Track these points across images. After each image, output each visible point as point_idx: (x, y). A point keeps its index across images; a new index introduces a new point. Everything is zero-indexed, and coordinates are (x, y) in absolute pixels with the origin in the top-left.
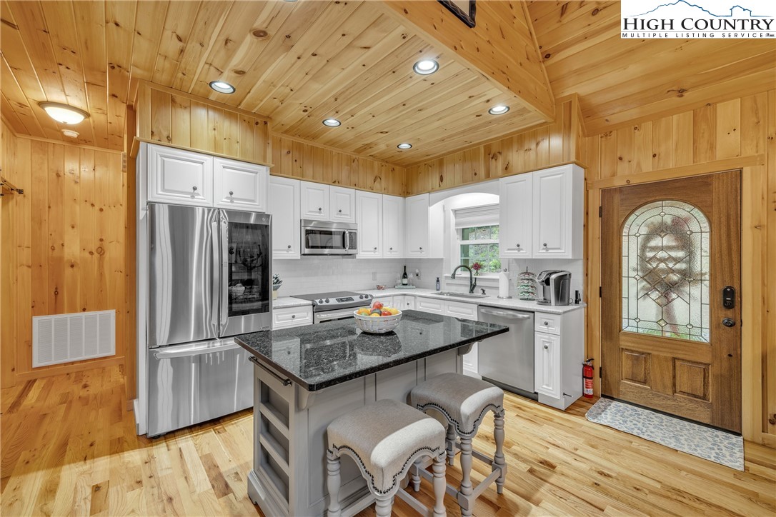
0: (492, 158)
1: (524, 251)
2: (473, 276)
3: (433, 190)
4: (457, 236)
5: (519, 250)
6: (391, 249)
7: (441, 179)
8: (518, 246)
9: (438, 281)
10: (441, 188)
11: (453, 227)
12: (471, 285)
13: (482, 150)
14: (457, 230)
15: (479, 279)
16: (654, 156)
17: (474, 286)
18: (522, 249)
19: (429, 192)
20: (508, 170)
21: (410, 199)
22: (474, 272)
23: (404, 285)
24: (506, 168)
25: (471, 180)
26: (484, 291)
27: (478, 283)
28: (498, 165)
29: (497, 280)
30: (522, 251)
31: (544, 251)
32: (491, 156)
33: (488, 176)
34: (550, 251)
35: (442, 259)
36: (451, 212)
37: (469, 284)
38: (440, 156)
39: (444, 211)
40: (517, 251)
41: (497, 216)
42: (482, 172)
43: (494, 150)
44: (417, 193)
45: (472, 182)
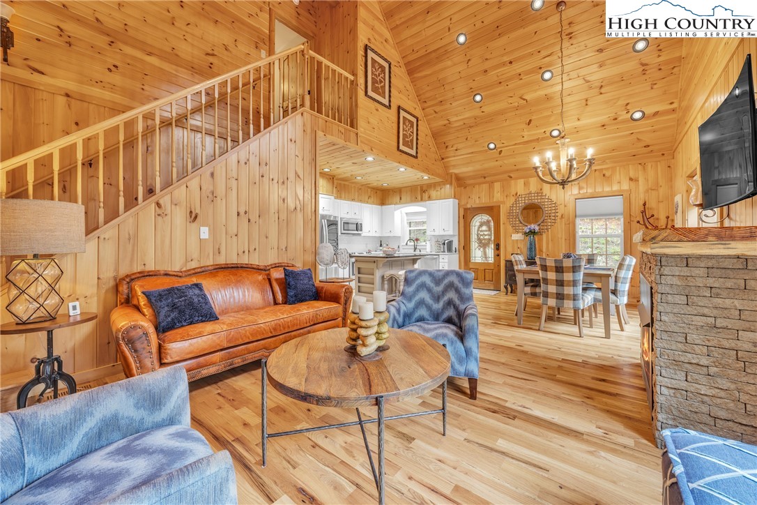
0: (423, 192)
3: (396, 204)
4: (407, 226)
6: (376, 232)
7: (401, 199)
8: (434, 230)
10: (400, 203)
11: (405, 221)
13: (419, 188)
14: (407, 223)
16: (479, 198)
17: (416, 249)
19: (394, 205)
20: (430, 198)
21: (384, 207)
26: (420, 250)
28: (426, 196)
30: (435, 232)
31: (443, 232)
33: (422, 200)
34: (445, 232)
36: (405, 214)
37: (414, 248)
38: (400, 188)
39: (402, 213)
41: (425, 217)
42: (419, 198)
43: (424, 189)
44: (388, 204)
45: (415, 201)
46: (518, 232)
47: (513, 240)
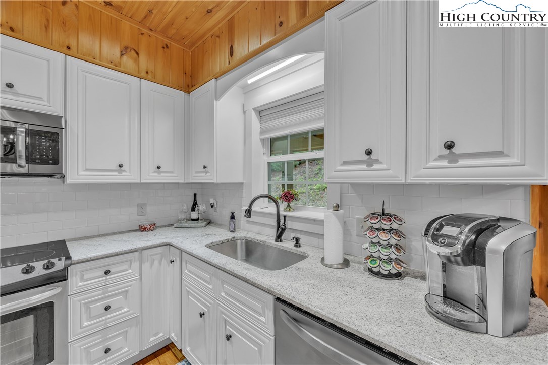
1: (384, 166)
2: (282, 213)
3: (220, 73)
4: (262, 150)
5: (370, 164)
6: (159, 168)
7: (232, 52)
8: (369, 153)
9: (233, 217)
10: (230, 67)
11: (256, 137)
12: (279, 227)
14: (263, 140)
15: (290, 217)
17: (283, 230)
18: (377, 161)
19: (216, 77)
22: (283, 205)
23: (193, 220)
26: (297, 240)
27: (289, 224)
29: (320, 222)
30: (376, 166)
31: (444, 163)
34: (462, 162)
35: (242, 184)
36: (253, 113)
37: (275, 224)
39: (244, 112)
40: (364, 167)
41: (321, 112)
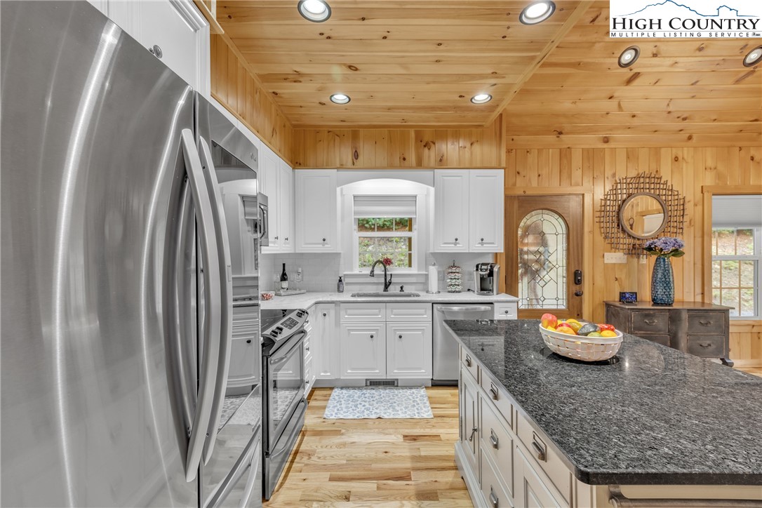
0: (425, 146)
1: (460, 246)
3: (341, 167)
4: (354, 227)
5: (456, 244)
6: (287, 239)
7: (356, 155)
8: (456, 240)
9: (340, 281)
10: (354, 166)
11: (351, 216)
12: (386, 282)
13: (413, 134)
14: (355, 219)
16: (539, 176)
17: (390, 284)
18: (459, 243)
19: (337, 168)
20: (442, 163)
21: (302, 173)
24: (441, 160)
25: (398, 163)
26: (402, 287)
28: (430, 155)
31: (480, 245)
32: (424, 143)
33: (420, 164)
35: (340, 253)
36: (353, 198)
38: (355, 126)
40: (453, 245)
42: (412, 158)
43: (426, 139)
44: (316, 167)
45: (401, 167)
46: (617, 249)
47: (606, 266)
